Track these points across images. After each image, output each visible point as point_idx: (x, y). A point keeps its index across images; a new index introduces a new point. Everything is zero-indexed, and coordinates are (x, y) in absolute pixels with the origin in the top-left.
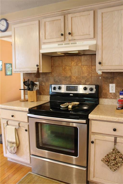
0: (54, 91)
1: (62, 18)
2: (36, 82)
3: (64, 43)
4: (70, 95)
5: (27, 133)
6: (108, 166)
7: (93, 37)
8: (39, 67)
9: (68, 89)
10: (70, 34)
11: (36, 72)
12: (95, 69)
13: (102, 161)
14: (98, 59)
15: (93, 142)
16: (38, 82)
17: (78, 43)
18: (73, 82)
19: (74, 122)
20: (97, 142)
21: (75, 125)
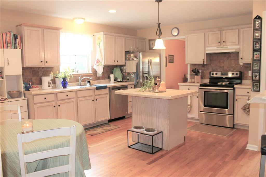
0: (213, 76)
1: (219, 32)
2: (200, 70)
3: (220, 47)
4: (223, 78)
5: (198, 98)
6: (245, 112)
7: (237, 44)
8: (204, 61)
9: (222, 74)
10: (224, 42)
11: (202, 64)
12: (239, 62)
13: (241, 109)
14: (241, 56)
15: (236, 100)
16: (201, 70)
17: (229, 47)
18: (225, 70)
19: (226, 89)
20: (239, 100)
21: (226, 91)
